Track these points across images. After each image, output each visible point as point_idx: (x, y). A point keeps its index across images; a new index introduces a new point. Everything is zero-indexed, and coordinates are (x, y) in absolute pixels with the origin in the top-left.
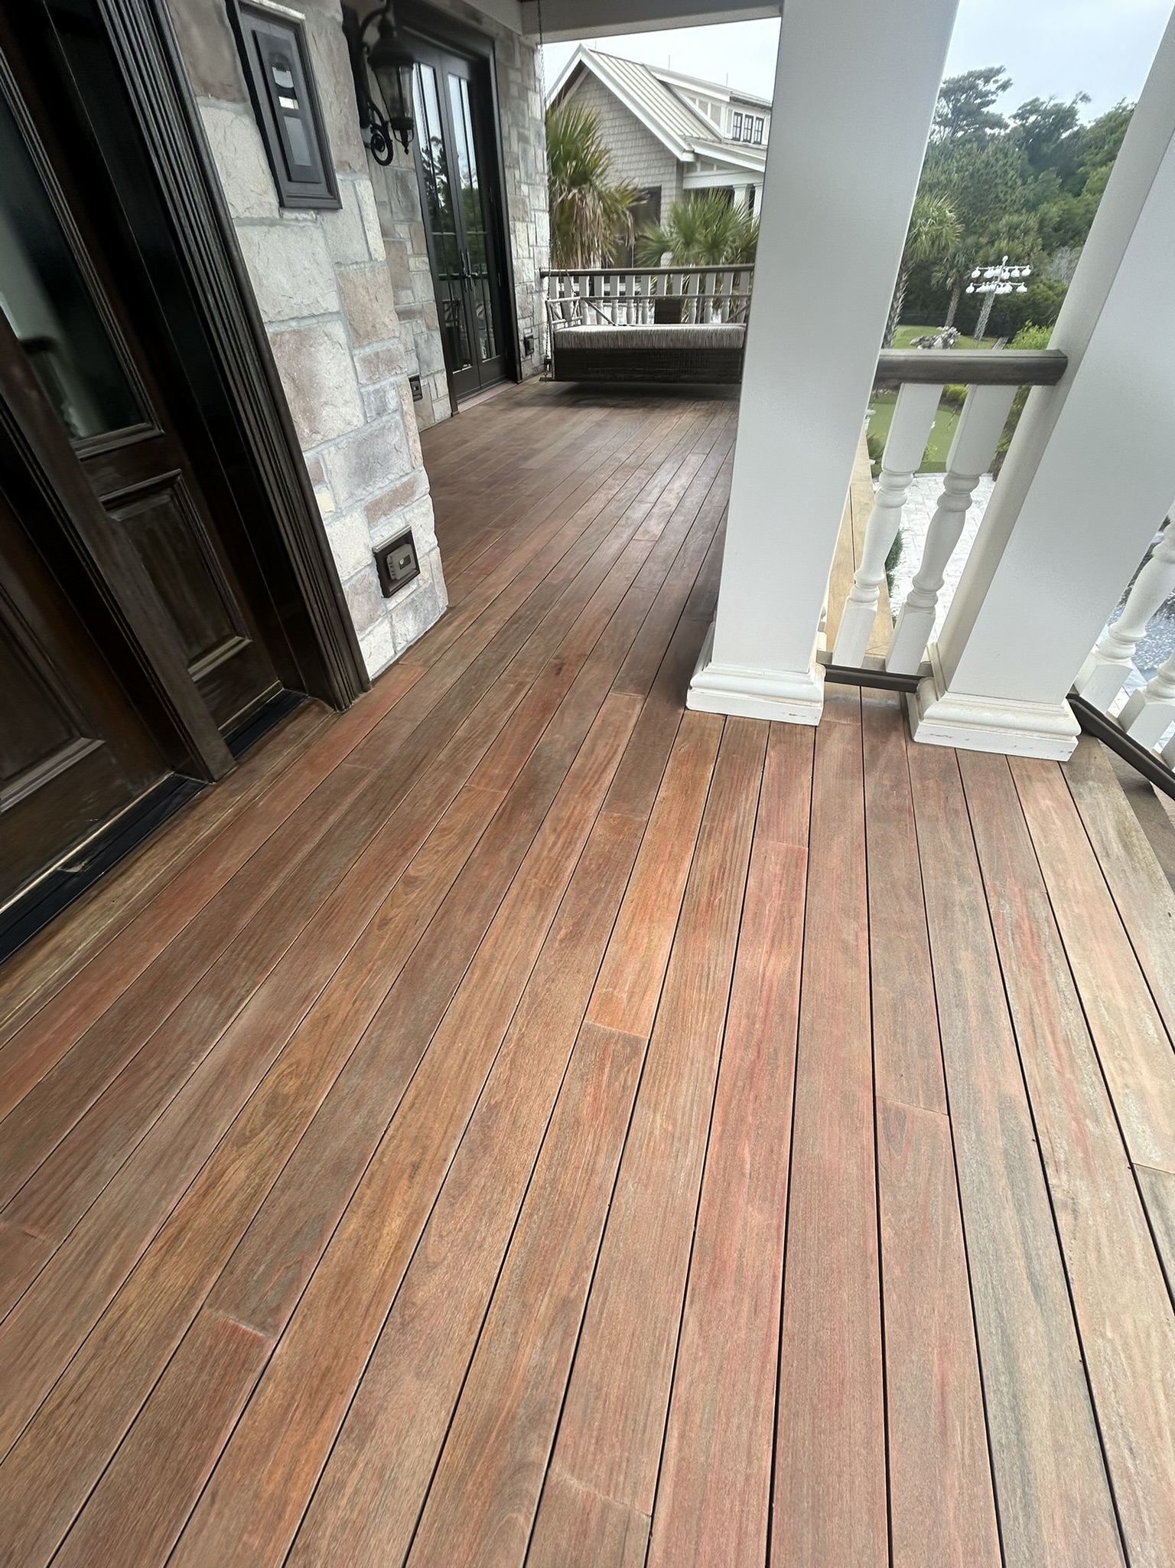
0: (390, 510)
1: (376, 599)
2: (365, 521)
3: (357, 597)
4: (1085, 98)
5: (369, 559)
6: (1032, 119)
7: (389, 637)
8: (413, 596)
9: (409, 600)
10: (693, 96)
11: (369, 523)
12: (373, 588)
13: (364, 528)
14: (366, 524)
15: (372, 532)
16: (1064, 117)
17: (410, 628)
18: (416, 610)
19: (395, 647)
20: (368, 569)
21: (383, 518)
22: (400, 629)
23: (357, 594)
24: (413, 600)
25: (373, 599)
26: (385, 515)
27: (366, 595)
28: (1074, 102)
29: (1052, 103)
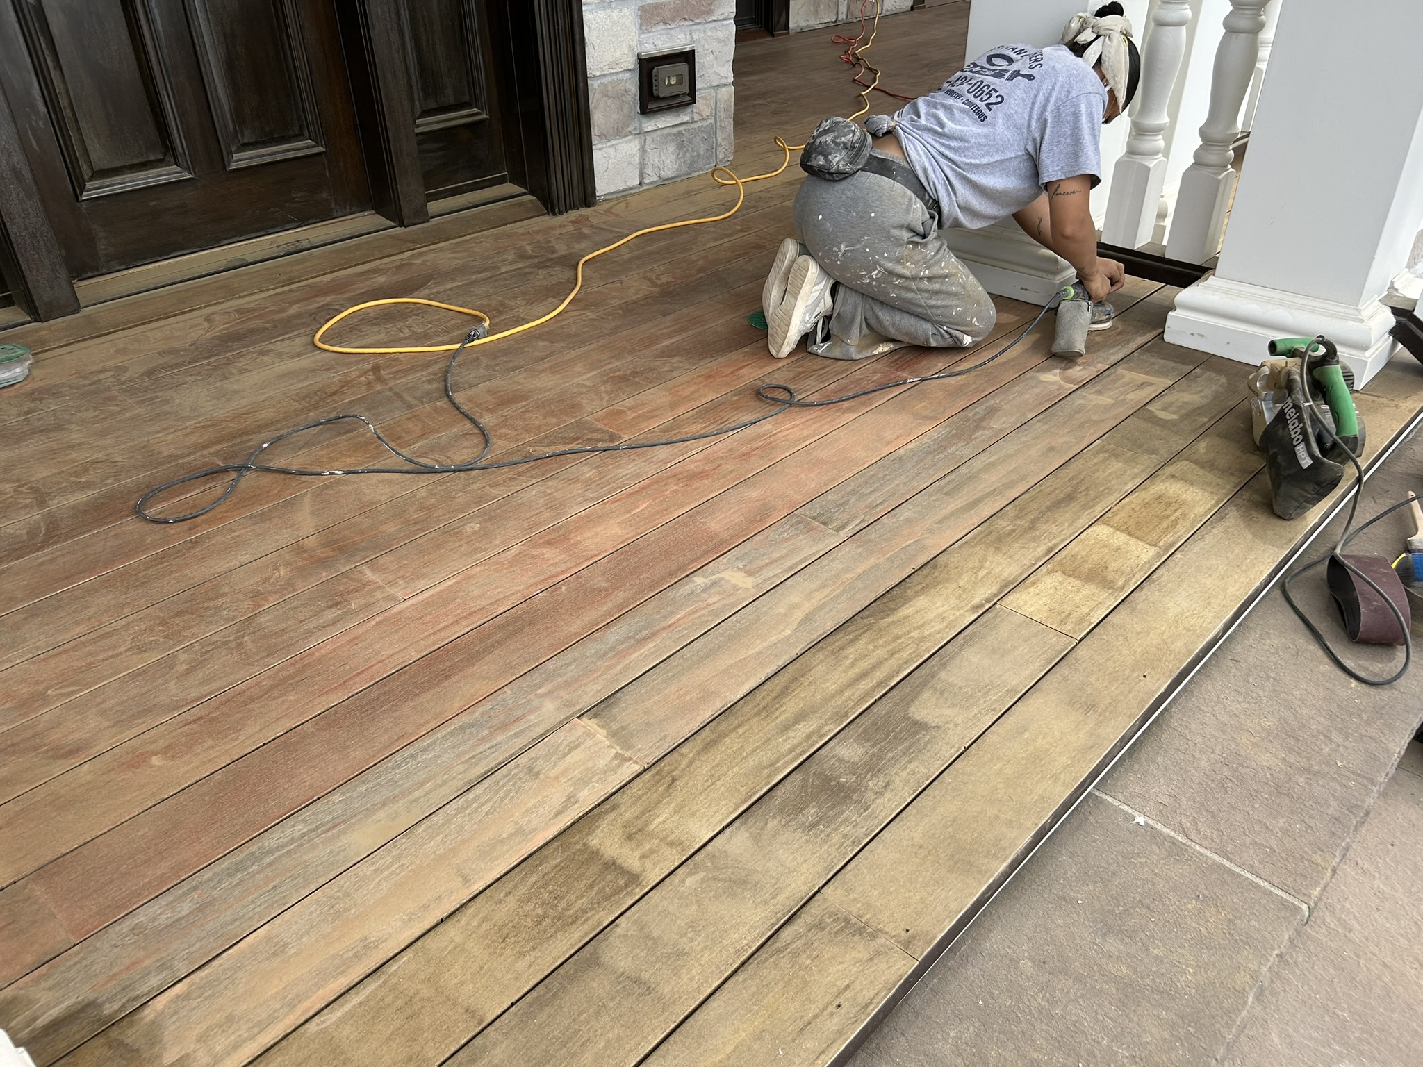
0: (673, 19)
1: (630, 112)
2: (637, 21)
3: (606, 99)
5: (630, 62)
7: (636, 160)
8: (681, 128)
9: (675, 130)
11: (641, 25)
12: (629, 98)
13: (634, 29)
14: (638, 27)
15: (642, 36)
17: (667, 162)
18: (681, 146)
19: (641, 175)
20: (628, 75)
21: (662, 26)
22: (653, 157)
23: (607, 96)
24: (680, 133)
25: (626, 110)
26: (665, 23)
27: (618, 102)
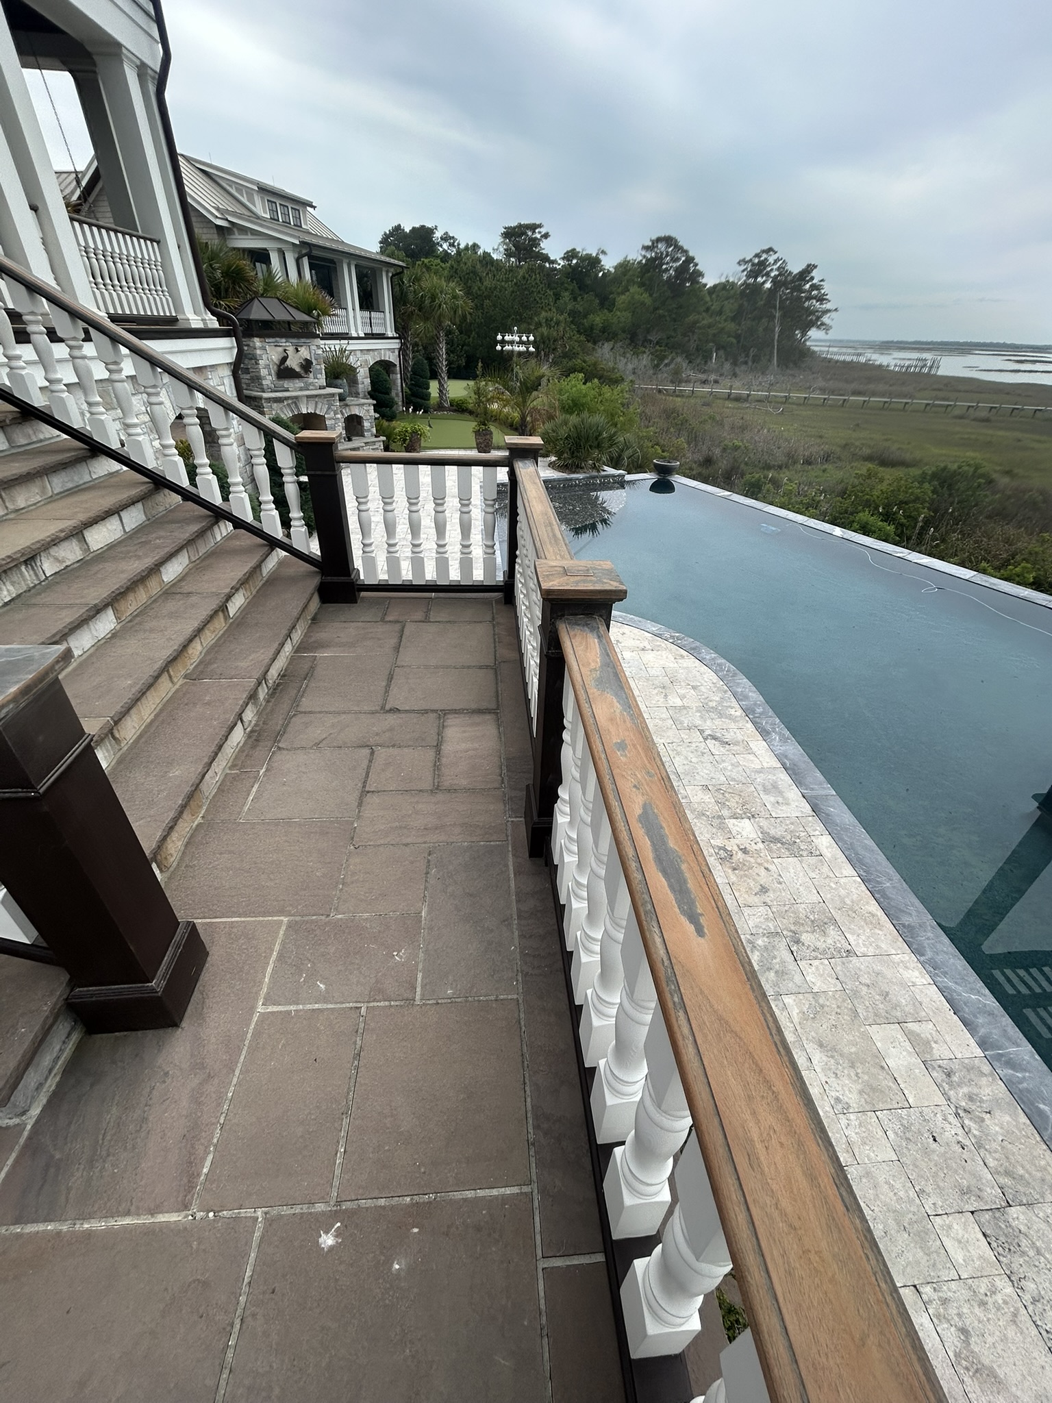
4: (603, 252)
6: (574, 261)
10: (230, 183)
16: (593, 262)
28: (597, 254)
29: (584, 253)
